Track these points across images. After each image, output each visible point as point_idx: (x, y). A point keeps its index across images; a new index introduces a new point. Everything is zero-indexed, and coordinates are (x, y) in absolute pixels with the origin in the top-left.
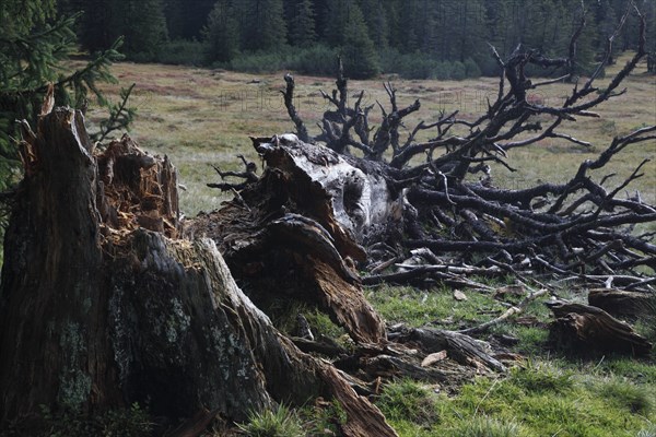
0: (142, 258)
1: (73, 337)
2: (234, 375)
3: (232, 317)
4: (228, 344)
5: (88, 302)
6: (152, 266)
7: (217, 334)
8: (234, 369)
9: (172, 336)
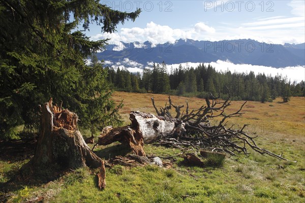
0: (60, 133)
1: (45, 148)
2: (77, 160)
3: (79, 147)
4: (77, 153)
5: (48, 141)
6: (62, 136)
7: (75, 151)
8: (78, 158)
9: (65, 150)
